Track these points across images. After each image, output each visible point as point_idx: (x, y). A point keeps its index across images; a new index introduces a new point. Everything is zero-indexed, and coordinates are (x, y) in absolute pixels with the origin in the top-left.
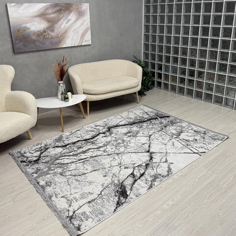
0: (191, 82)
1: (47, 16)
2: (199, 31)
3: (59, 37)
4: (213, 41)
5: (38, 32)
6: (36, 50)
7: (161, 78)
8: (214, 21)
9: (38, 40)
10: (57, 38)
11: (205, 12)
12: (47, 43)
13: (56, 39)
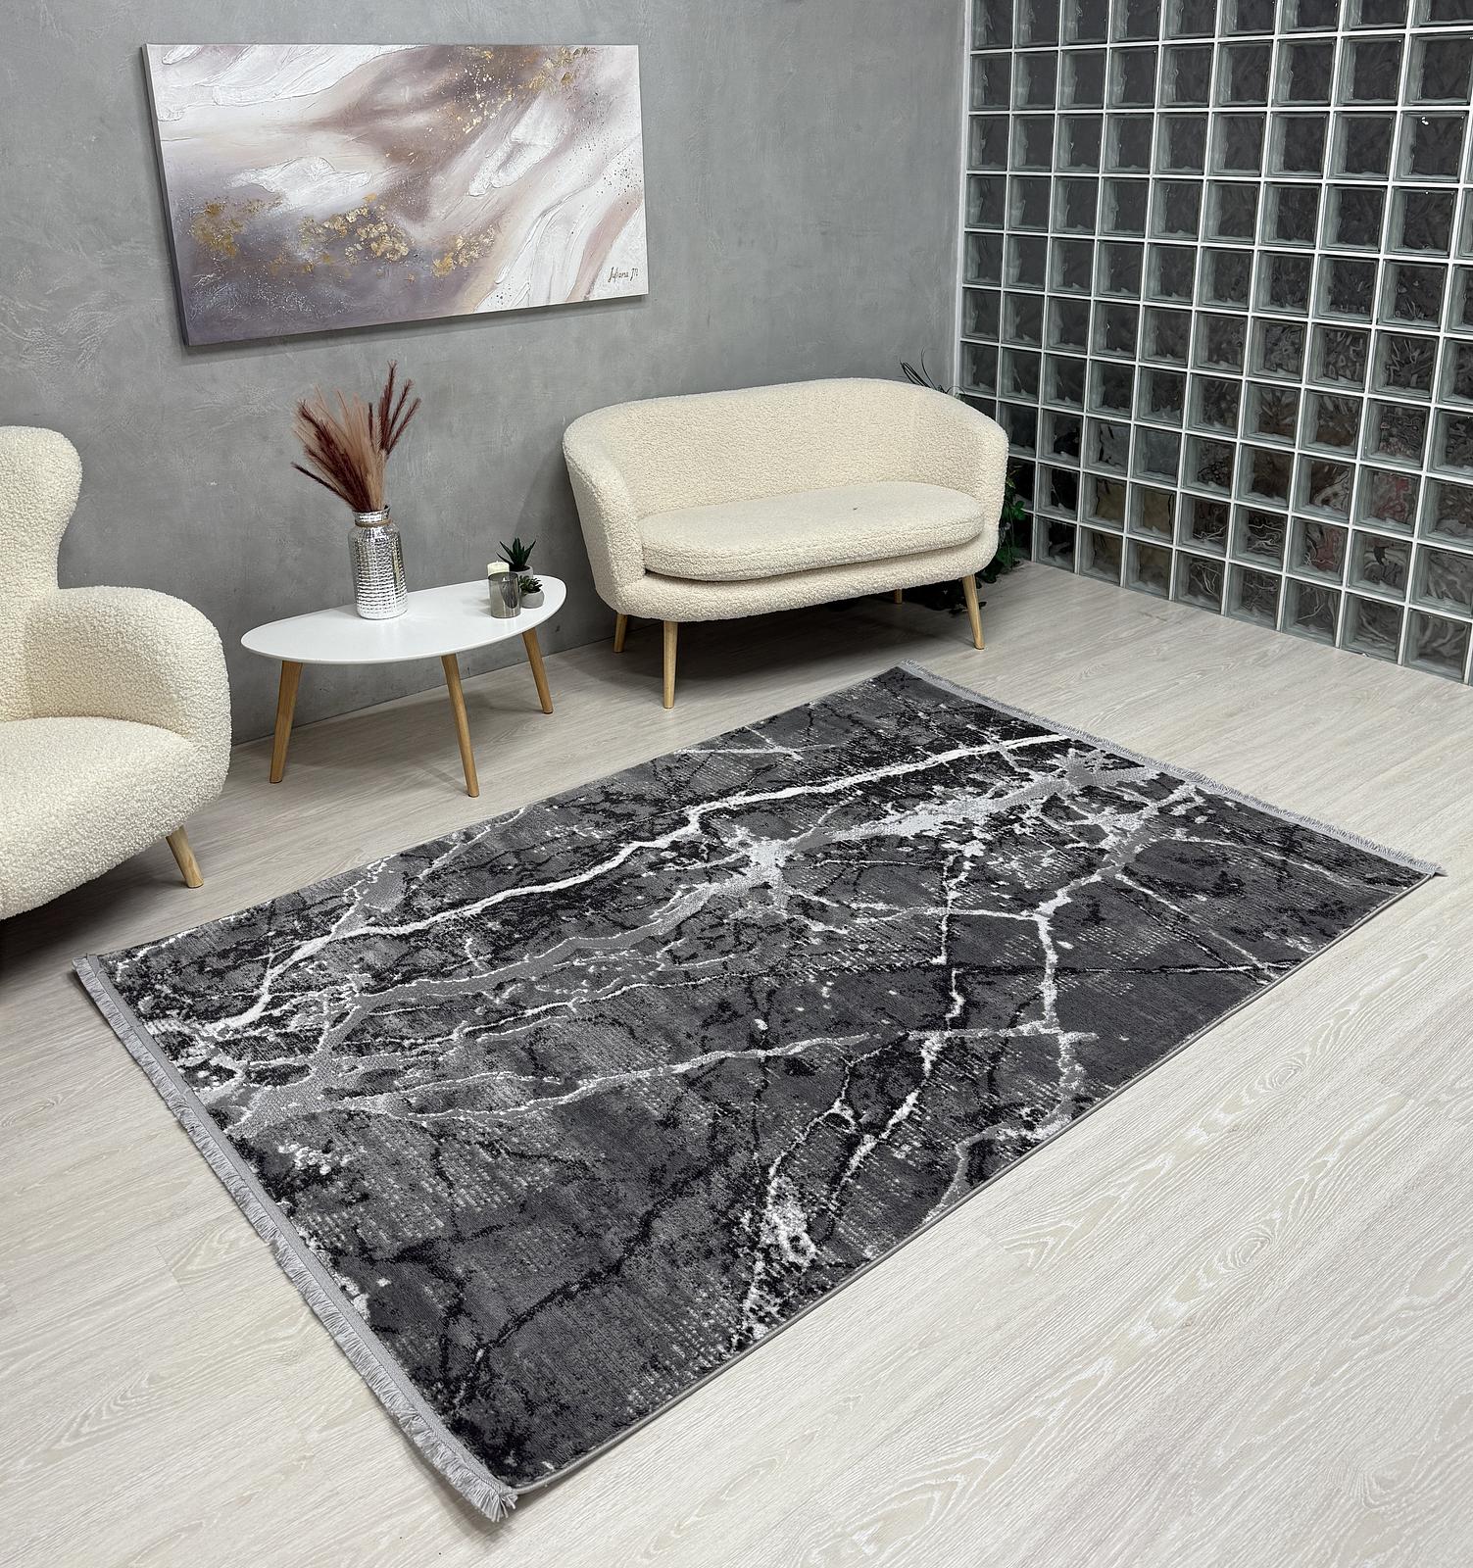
0: (1262, 528)
1: (388, 123)
2: (1314, 211)
3: (453, 249)
4: (1405, 274)
5: (333, 219)
6: (314, 328)
7: (1071, 504)
8: (1414, 150)
9: (328, 269)
10: (441, 255)
11: (1356, 95)
12: (385, 285)
13: (437, 262)
